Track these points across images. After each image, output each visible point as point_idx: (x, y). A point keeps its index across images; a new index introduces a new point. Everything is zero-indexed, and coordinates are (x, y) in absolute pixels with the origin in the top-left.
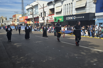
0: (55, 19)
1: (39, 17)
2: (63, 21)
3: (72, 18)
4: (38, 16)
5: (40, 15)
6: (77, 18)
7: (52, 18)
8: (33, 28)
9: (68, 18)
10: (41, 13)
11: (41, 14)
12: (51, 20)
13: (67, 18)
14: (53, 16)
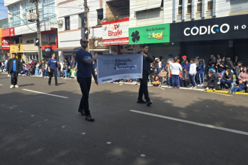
0: (135, 36)
1: (59, 30)
2: (167, 40)
3: (210, 30)
4: (56, 26)
5: (61, 25)
6: (236, 28)
7: (120, 33)
8: (38, 65)
9: (195, 31)
10: (67, 18)
11: (64, 19)
12: (113, 40)
13: (188, 32)
14: (122, 24)
